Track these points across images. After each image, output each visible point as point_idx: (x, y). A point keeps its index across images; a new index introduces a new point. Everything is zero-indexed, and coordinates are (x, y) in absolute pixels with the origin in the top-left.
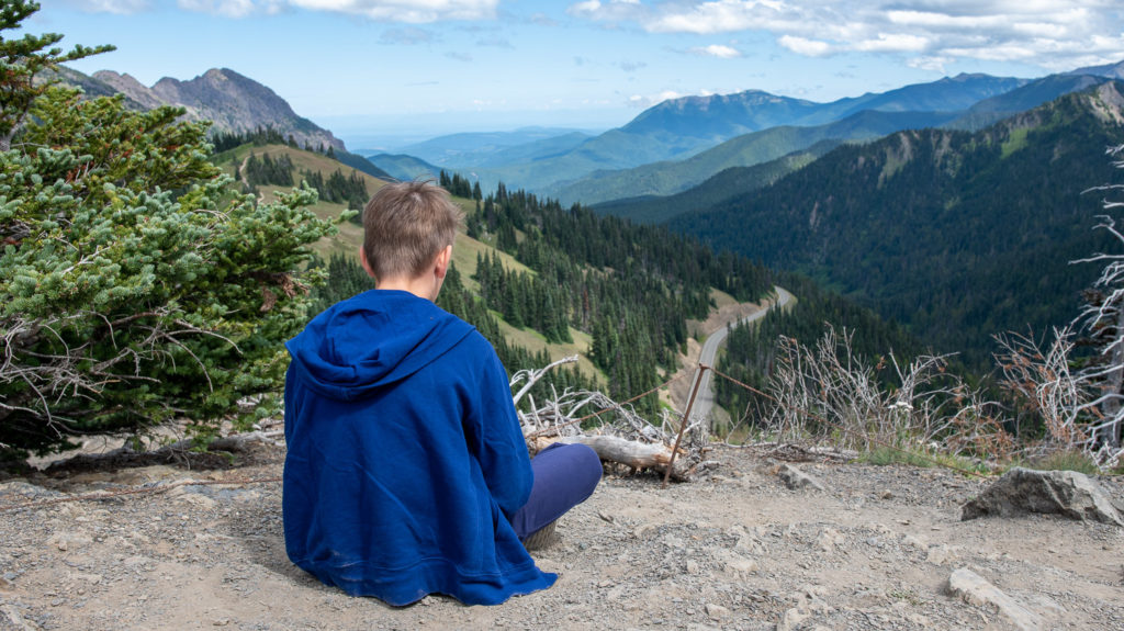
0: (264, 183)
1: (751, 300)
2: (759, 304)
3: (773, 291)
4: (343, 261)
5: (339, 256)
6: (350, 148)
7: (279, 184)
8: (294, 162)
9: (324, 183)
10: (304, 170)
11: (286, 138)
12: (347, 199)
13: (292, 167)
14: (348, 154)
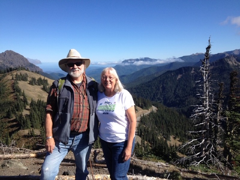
0: (20, 80)
1: (146, 109)
2: (148, 110)
3: (151, 106)
4: (41, 101)
5: (40, 99)
6: (44, 71)
7: (24, 81)
8: (28, 75)
9: (36, 80)
10: (31, 77)
11: (26, 69)
12: (42, 84)
13: (28, 76)
14: (43, 73)
